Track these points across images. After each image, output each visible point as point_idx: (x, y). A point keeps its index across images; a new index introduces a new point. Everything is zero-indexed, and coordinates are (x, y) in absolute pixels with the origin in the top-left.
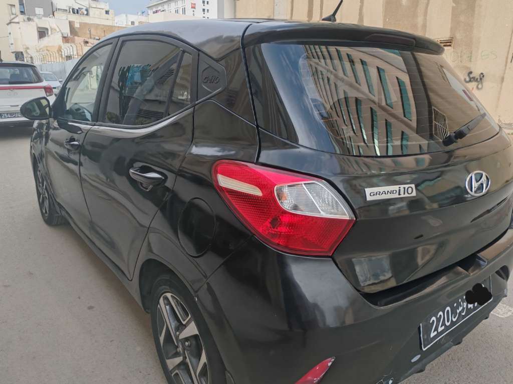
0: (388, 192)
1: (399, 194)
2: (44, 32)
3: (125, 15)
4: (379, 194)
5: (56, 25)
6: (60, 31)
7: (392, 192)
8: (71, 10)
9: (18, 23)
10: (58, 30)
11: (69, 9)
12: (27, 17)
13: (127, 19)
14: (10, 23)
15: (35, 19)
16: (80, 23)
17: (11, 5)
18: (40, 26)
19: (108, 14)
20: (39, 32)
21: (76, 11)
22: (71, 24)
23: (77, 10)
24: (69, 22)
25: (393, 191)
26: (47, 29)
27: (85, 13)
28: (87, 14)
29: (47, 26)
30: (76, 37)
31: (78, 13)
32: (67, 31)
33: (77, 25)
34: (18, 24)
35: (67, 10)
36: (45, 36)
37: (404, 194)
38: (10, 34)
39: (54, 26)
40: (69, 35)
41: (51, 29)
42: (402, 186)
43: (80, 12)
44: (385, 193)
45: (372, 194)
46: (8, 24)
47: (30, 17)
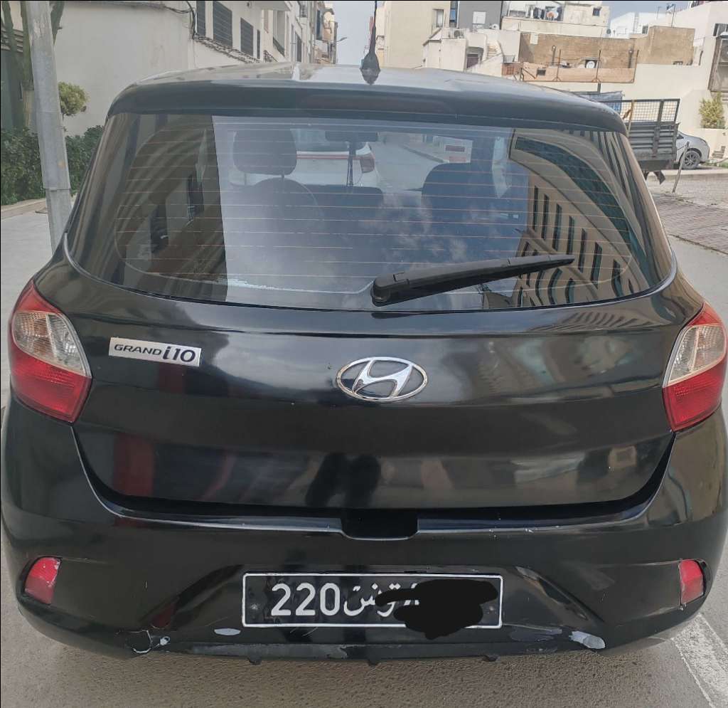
0: (146, 349)
1: (165, 357)
2: (477, 55)
3: (633, 14)
4: (129, 350)
5: (498, 42)
6: (502, 53)
7: (153, 351)
8: (532, 12)
9: (439, 41)
10: (499, 51)
11: (530, 9)
12: (455, 29)
13: (636, 22)
14: (428, 42)
15: (467, 33)
16: (540, 36)
17: (437, 10)
18: (470, 45)
19: (598, 15)
20: (468, 56)
21: (540, 12)
22: (524, 39)
23: (543, 12)
24: (522, 36)
25: (155, 350)
26: (481, 50)
27: (556, 15)
28: (559, 19)
29: (484, 46)
30: (526, 64)
31: (542, 17)
32: (513, 51)
33: (534, 40)
34: (438, 44)
35: (525, 13)
36: (476, 63)
37: (175, 358)
38: (424, 61)
39: (494, 44)
40: (516, 60)
41: (489, 49)
42: (174, 347)
43: (547, 14)
44: (140, 351)
45: (117, 348)
46: (424, 45)
47: (460, 30)
